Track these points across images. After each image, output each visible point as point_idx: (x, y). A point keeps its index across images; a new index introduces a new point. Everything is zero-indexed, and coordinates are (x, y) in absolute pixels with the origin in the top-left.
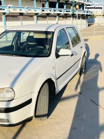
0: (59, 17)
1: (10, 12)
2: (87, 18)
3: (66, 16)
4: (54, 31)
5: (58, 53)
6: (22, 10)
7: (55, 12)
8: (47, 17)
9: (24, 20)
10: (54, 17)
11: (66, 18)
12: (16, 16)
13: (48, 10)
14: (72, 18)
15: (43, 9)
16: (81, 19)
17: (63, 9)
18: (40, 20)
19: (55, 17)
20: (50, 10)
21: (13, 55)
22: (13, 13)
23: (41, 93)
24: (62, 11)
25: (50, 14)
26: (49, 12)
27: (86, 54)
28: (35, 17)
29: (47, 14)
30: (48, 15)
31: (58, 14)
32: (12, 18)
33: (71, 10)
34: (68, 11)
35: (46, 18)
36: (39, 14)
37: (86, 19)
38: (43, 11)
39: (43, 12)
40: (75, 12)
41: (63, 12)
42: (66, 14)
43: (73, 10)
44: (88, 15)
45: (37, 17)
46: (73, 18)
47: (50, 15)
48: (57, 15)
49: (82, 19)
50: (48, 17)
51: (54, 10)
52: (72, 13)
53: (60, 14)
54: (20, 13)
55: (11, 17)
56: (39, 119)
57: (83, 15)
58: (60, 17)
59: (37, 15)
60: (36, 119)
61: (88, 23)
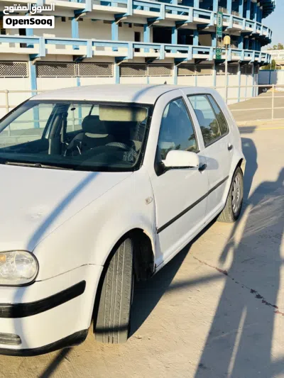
0: (178, 67)
1: (49, 53)
2: (256, 71)
3: (198, 65)
4: (153, 103)
5: (163, 161)
6: (80, 47)
7: (168, 55)
8: (148, 68)
9: (84, 73)
10: (165, 66)
11: (199, 71)
12: (63, 65)
13: (149, 49)
14: (213, 71)
15: (136, 47)
16: (239, 73)
17: (190, 46)
18: (127, 75)
19: (169, 66)
20: (156, 47)
21: (42, 166)
22: (56, 56)
23: (110, 266)
24: (186, 52)
25: (154, 58)
26: (151, 54)
27: (243, 167)
28: (115, 67)
29: (147, 59)
30: (150, 61)
31: (177, 61)
32: (53, 69)
33: (211, 48)
34: (204, 51)
35: (144, 68)
36: (127, 58)
37: (253, 72)
38: (137, 50)
39: (137, 54)
40: (224, 54)
41: (191, 54)
42: (196, 60)
43: (217, 50)
44: (259, 63)
45: (120, 66)
46: (218, 71)
47: (154, 62)
48: (173, 62)
49: (243, 72)
50: (150, 66)
51: (167, 48)
52: (215, 58)
53: (182, 59)
54: (74, 57)
55: (51, 65)
56: (105, 337)
57: (244, 63)
58: (183, 66)
59: (120, 61)
60: (97, 337)
61: (259, 84)
